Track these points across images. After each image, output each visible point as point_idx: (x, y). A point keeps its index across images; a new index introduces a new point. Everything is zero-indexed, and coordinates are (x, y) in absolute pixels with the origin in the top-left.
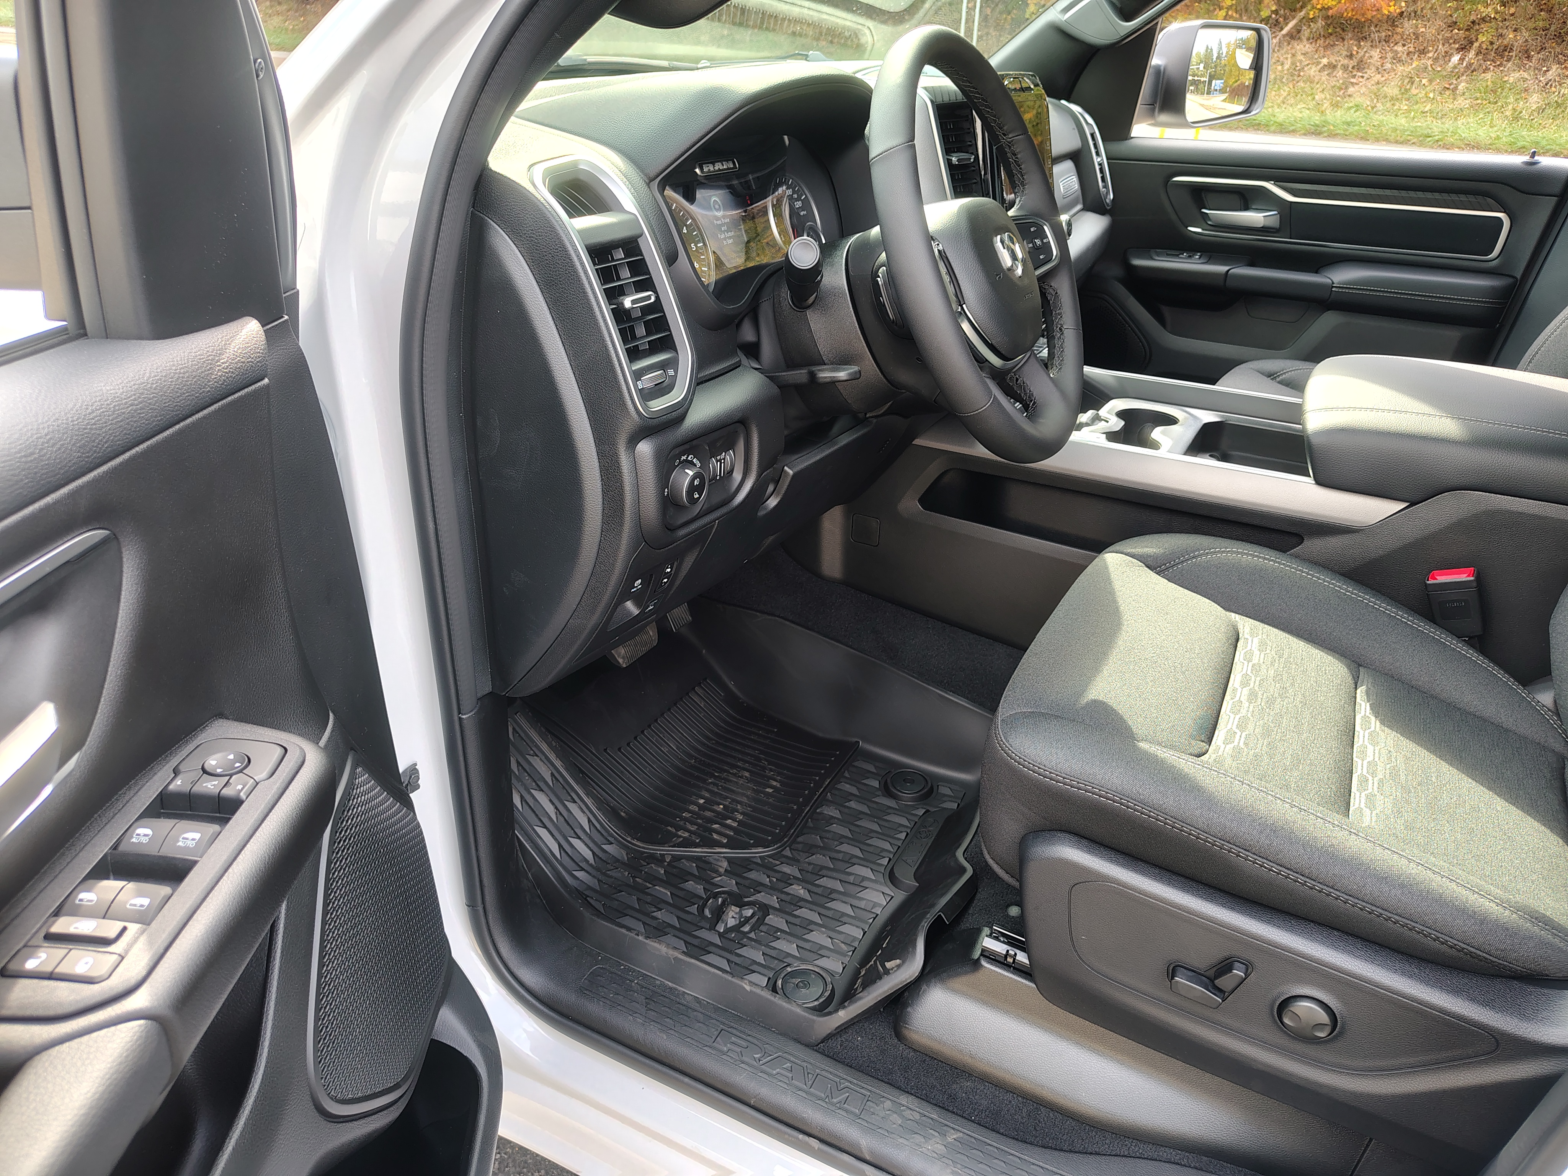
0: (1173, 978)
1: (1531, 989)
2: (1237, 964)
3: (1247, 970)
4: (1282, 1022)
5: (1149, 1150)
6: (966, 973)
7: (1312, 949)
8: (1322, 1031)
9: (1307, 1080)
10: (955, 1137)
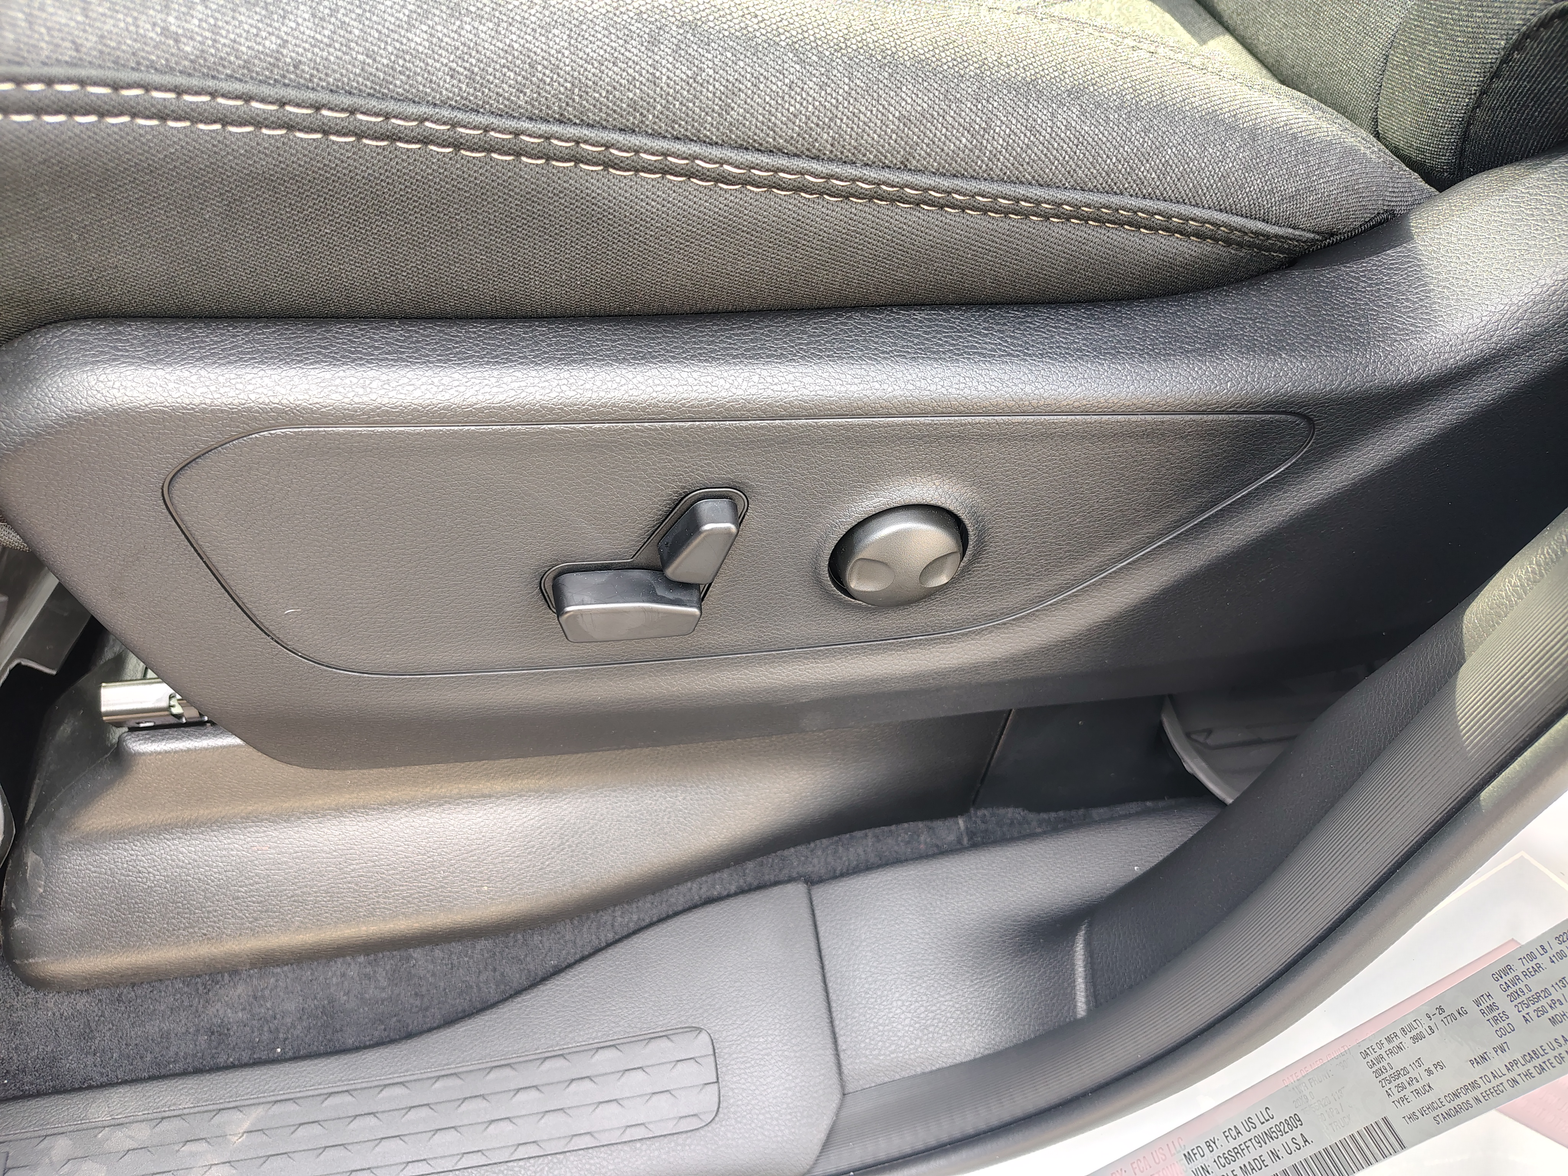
0: (559, 610)
1: (1328, 274)
2: (706, 507)
3: (735, 507)
4: (846, 591)
5: (648, 908)
6: (108, 785)
7: (881, 383)
8: (939, 572)
9: (918, 676)
10: (246, 1126)
